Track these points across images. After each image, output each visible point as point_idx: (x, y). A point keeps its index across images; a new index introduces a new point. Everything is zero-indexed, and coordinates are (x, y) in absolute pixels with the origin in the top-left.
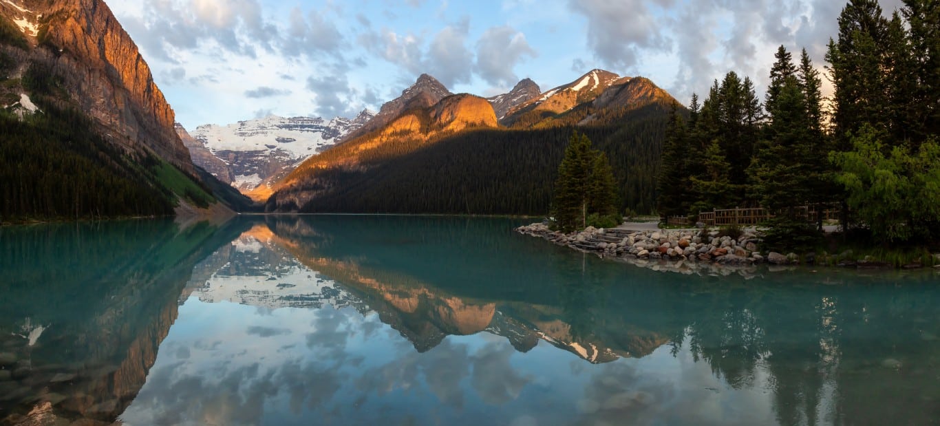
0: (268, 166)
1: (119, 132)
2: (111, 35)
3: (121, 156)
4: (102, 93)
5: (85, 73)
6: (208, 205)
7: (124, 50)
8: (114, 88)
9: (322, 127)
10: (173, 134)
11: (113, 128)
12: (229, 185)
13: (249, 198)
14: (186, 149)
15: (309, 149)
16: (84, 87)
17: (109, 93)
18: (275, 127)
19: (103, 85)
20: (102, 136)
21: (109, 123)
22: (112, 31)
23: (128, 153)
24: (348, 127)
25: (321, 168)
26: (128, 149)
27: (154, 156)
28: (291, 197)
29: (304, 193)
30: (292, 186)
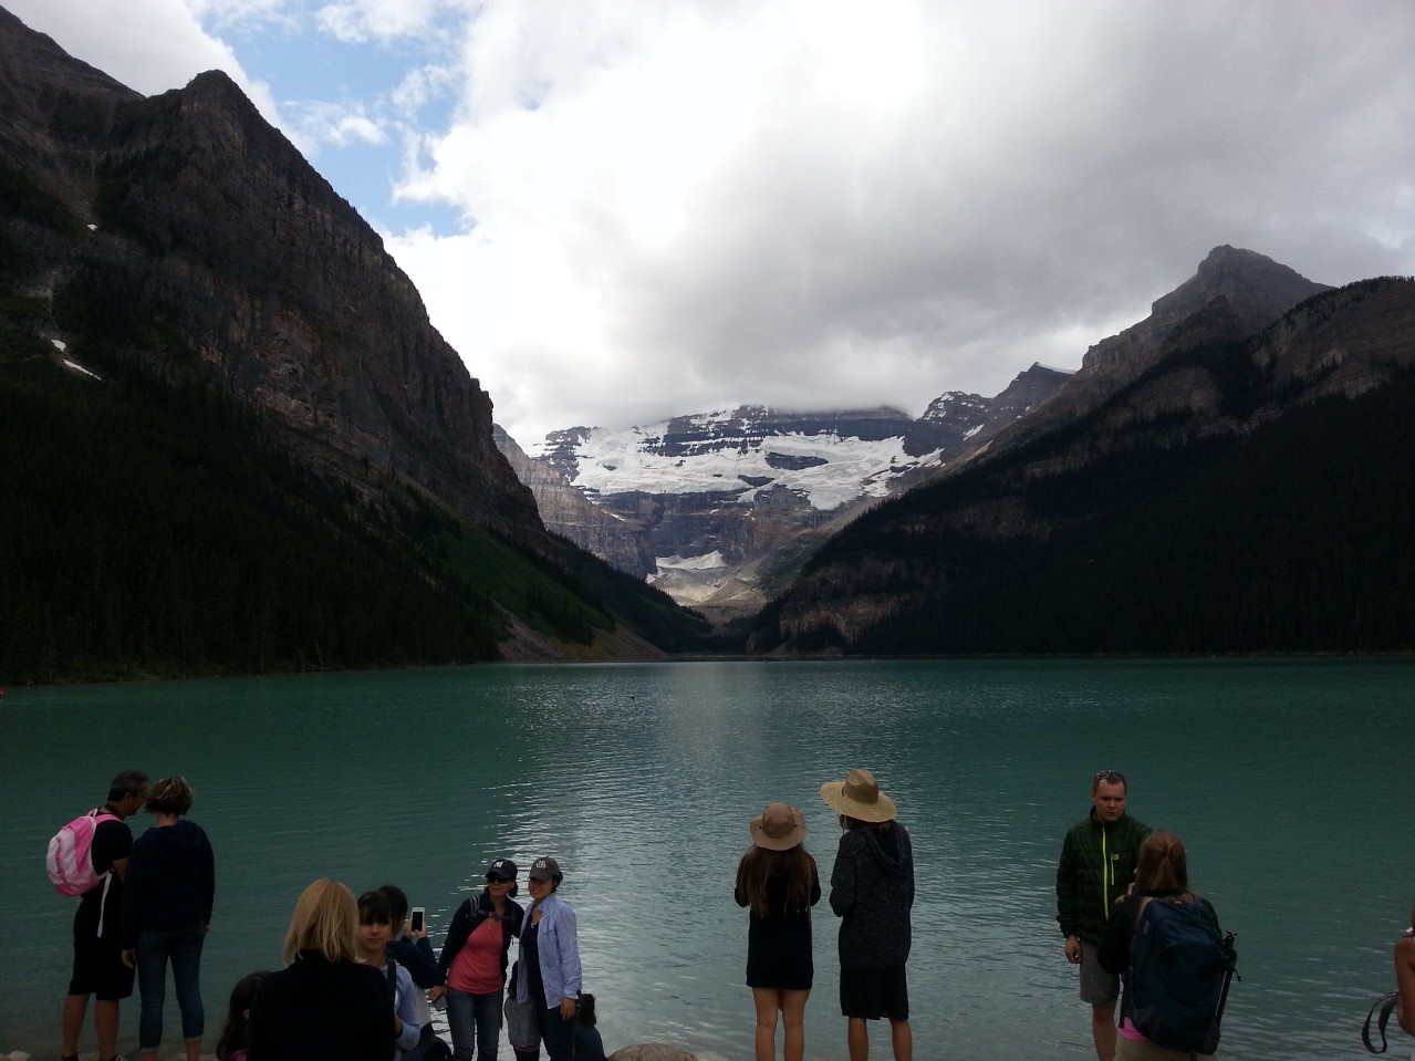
0: (750, 531)
1: (340, 446)
2: (305, 210)
3: (347, 507)
4: (288, 348)
5: (237, 298)
6: (591, 637)
7: (344, 244)
8: (322, 339)
9: (903, 425)
10: (487, 453)
11: (324, 437)
12: (644, 583)
13: (700, 616)
14: (528, 491)
15: (868, 482)
16: (237, 334)
17: (308, 348)
19: (290, 329)
20: (293, 456)
21: (311, 424)
22: (305, 198)
23: (366, 499)
25: (909, 534)
26: (365, 491)
27: (438, 508)
28: (823, 613)
29: (861, 602)
30: (824, 582)
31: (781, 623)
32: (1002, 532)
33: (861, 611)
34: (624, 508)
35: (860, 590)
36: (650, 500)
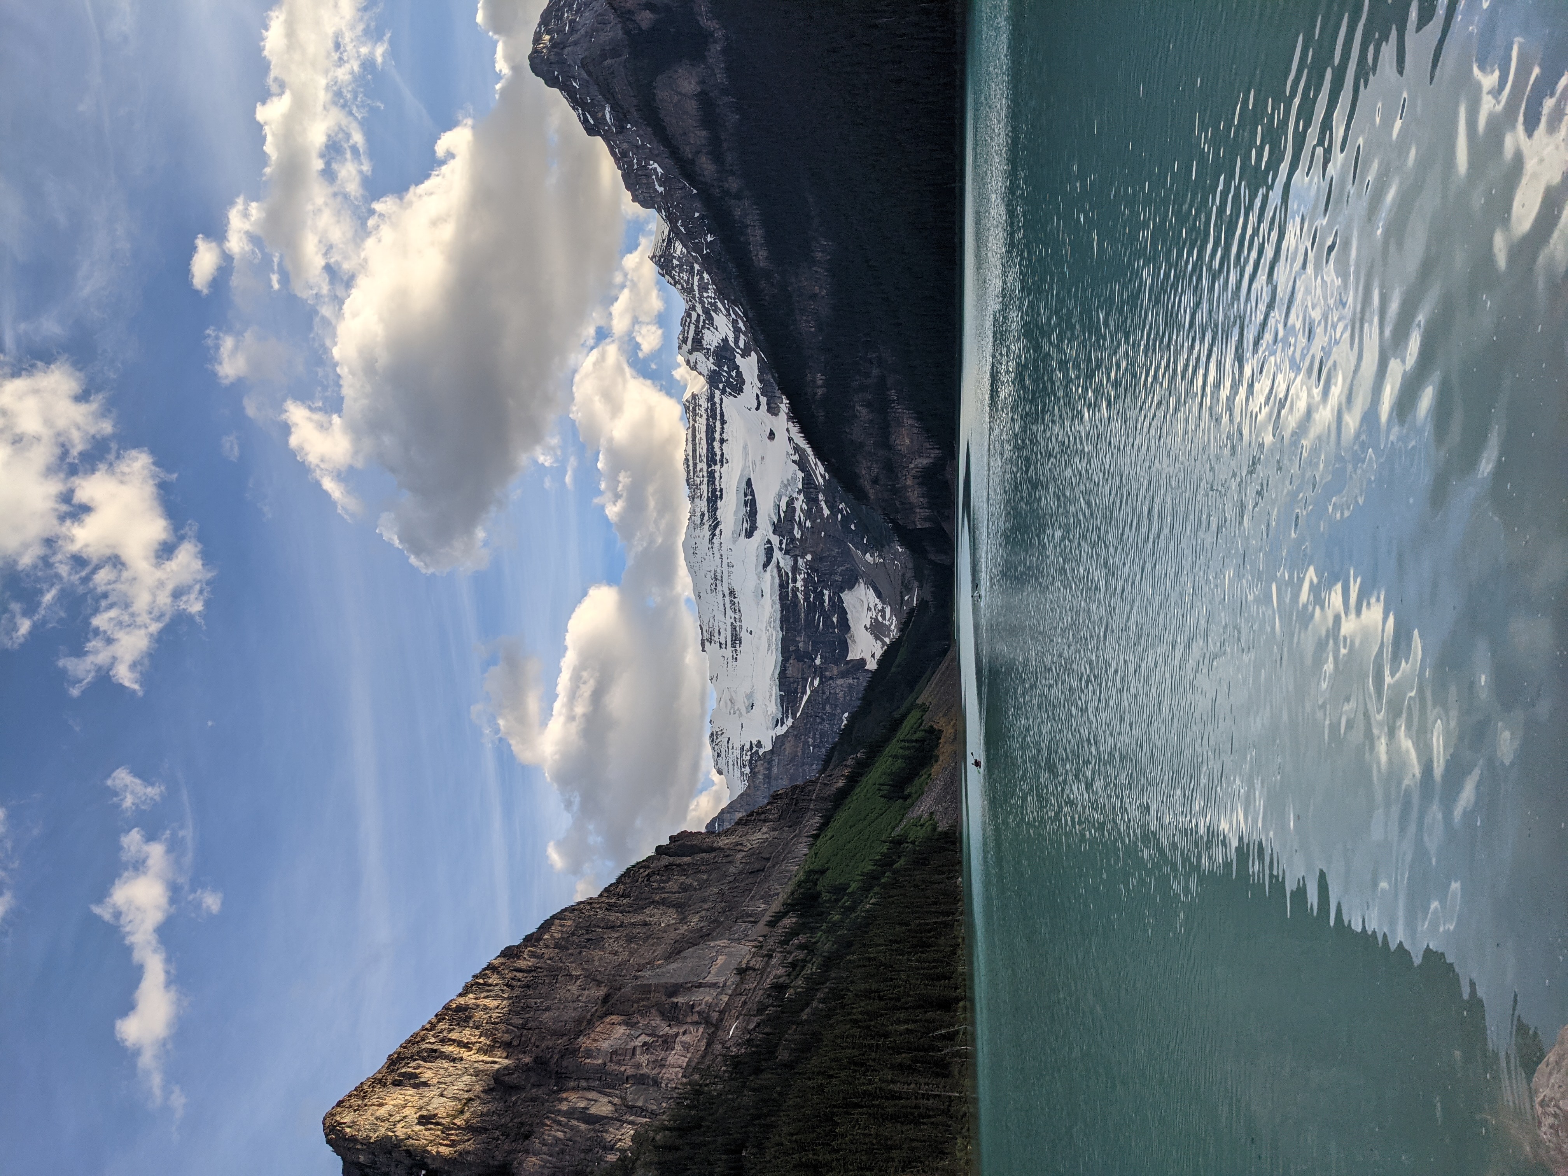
0: (821, 559)
1: (726, 998)
3: (790, 995)
5: (564, 1107)
6: (931, 731)
8: (611, 1014)
9: (711, 398)
10: (733, 839)
11: (715, 1016)
12: (875, 673)
14: (776, 797)
15: (772, 436)
16: (602, 1107)
17: (620, 1030)
18: (716, 540)
20: (734, 1051)
21: (701, 1030)
23: (781, 971)
24: (706, 312)
25: (825, 390)
26: (775, 972)
27: (792, 893)
28: (909, 482)
29: (897, 442)
30: (875, 481)
31: (919, 526)
32: (824, 293)
33: (908, 441)
34: (796, 692)
35: (885, 443)
36: (788, 665)
